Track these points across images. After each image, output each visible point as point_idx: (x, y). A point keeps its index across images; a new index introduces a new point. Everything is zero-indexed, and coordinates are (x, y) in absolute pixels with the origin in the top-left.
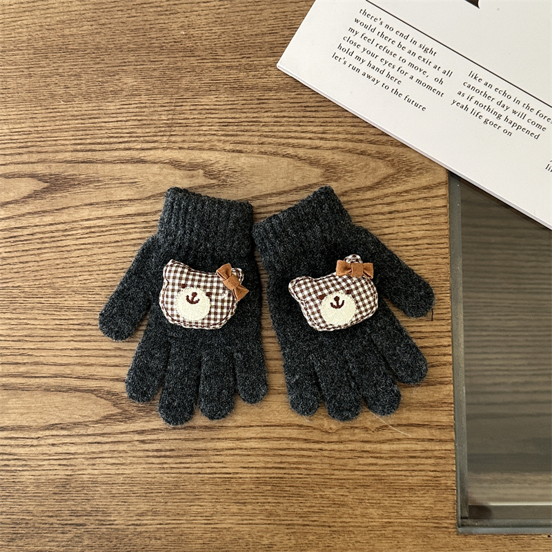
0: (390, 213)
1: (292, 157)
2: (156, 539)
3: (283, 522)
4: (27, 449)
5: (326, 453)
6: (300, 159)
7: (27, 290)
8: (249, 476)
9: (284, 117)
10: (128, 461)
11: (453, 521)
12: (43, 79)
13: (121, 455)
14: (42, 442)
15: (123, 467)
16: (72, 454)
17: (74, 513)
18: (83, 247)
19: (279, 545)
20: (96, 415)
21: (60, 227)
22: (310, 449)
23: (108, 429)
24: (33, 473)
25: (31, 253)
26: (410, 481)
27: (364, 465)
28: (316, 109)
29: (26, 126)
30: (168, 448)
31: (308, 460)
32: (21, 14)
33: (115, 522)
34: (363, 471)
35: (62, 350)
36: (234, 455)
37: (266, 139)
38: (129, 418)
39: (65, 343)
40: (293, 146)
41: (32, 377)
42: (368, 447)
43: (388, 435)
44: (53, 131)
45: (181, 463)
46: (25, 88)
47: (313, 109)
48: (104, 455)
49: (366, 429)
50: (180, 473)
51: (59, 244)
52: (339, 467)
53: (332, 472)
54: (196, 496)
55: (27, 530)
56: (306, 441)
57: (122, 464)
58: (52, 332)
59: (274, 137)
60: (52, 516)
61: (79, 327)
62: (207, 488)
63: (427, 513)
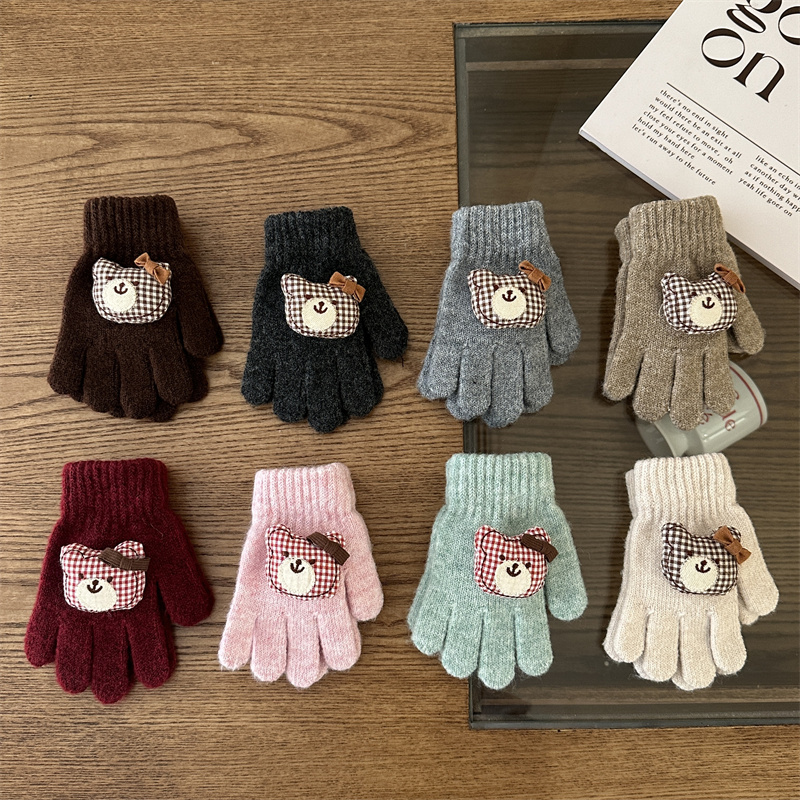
0: (408, 413)
2: (169, 737)
3: (297, 720)
7: (49, 486)
11: (465, 716)
17: (87, 712)
18: (107, 444)
19: (293, 743)
21: (86, 424)
24: (47, 671)
25: (55, 449)
26: (424, 676)
27: (380, 659)
30: (184, 644)
32: (58, 222)
33: (129, 721)
34: (378, 665)
42: (383, 641)
43: (403, 629)
45: (197, 660)
49: (382, 624)
50: (196, 670)
51: (84, 441)
54: (211, 694)
55: (38, 730)
60: (64, 715)
62: (223, 685)
63: (440, 707)
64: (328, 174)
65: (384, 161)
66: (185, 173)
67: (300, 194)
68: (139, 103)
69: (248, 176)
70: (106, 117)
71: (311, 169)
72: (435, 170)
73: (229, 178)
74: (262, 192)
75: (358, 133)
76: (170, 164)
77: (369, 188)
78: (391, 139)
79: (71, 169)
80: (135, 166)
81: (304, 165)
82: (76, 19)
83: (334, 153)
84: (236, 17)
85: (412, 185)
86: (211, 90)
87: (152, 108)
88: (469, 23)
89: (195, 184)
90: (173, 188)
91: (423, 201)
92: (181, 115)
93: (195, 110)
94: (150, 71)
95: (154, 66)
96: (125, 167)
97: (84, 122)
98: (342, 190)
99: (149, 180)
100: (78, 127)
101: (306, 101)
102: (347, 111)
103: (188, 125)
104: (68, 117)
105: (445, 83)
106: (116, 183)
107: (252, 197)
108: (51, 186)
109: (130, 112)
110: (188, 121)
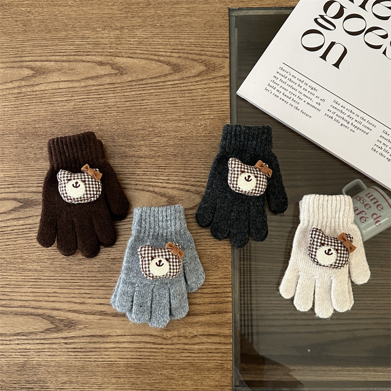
1: (151, 192)
3: (140, 388)
4: (4, 346)
5: (164, 350)
6: (156, 193)
7: (8, 260)
8: (122, 363)
9: (148, 171)
10: (58, 354)
11: (230, 388)
12: (23, 150)
13: (54, 350)
14: (12, 343)
15: (55, 357)
16: (28, 349)
17: (28, 382)
20: (42, 328)
21: (27, 226)
22: (156, 348)
23: (47, 336)
24: (6, 359)
25: (11, 240)
26: (208, 366)
27: (184, 357)
28: (165, 168)
29: (13, 174)
30: (79, 347)
31: (155, 354)
32: (13, 116)
33: (49, 387)
34: (183, 360)
35: (25, 292)
36: (115, 351)
37: (138, 182)
38: (59, 330)
39: (27, 289)
40: (152, 186)
41: (9, 307)
42: (187, 347)
43: (197, 340)
44: (27, 176)
45: (86, 355)
46: (13, 154)
47: (163, 168)
48: (45, 350)
49: (186, 337)
50: (85, 361)
51: (26, 235)
52: (171, 358)
53: (167, 361)
54: (94, 374)
56: (154, 343)
57: (55, 355)
58: (20, 282)
59: (143, 181)
60: (15, 383)
61: (35, 280)
62: (100, 369)
63: (217, 383)
64: (159, 91)
65: (190, 84)
66: (82, 89)
67: (145, 102)
68: (57, 51)
69: (116, 92)
70: (39, 58)
71: (150, 88)
72: (218, 89)
73: (106, 92)
74: (124, 100)
75: (176, 68)
76: (75, 85)
77: (182, 99)
78: (194, 72)
79: (20, 87)
80: (56, 86)
81: (147, 86)
82: (24, 4)
83: (163, 79)
84: (110, 4)
85: (205, 97)
86: (97, 44)
87: (64, 54)
88: (237, 8)
89: (87, 96)
90: (76, 98)
91: (211, 106)
92: (80, 58)
93: (88, 55)
94: (64, 33)
95: (66, 30)
96: (50, 86)
97: (28, 61)
98: (167, 100)
99: (63, 94)
100: (25, 64)
101: (148, 51)
102: (170, 56)
103: (84, 63)
104: (19, 58)
105: (224, 41)
106: (45, 95)
107: (118, 103)
108: (10, 96)
109: (53, 56)
110: (84, 61)
